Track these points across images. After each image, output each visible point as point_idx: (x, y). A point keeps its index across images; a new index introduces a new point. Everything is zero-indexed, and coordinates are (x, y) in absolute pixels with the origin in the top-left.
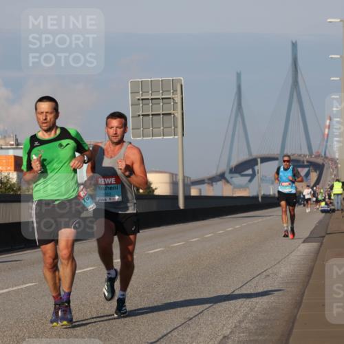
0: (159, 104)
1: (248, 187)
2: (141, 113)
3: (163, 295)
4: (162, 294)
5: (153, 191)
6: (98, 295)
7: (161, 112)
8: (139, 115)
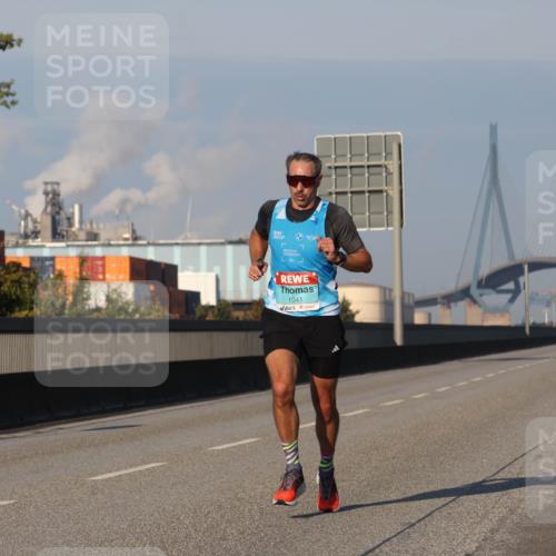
0: (364, 175)
1: (508, 311)
2: (333, 189)
3: (368, 485)
4: (365, 483)
5: (353, 316)
6: (263, 483)
7: (366, 188)
8: (331, 194)
